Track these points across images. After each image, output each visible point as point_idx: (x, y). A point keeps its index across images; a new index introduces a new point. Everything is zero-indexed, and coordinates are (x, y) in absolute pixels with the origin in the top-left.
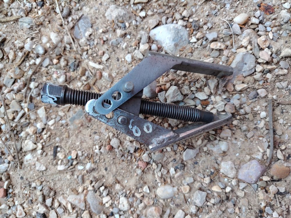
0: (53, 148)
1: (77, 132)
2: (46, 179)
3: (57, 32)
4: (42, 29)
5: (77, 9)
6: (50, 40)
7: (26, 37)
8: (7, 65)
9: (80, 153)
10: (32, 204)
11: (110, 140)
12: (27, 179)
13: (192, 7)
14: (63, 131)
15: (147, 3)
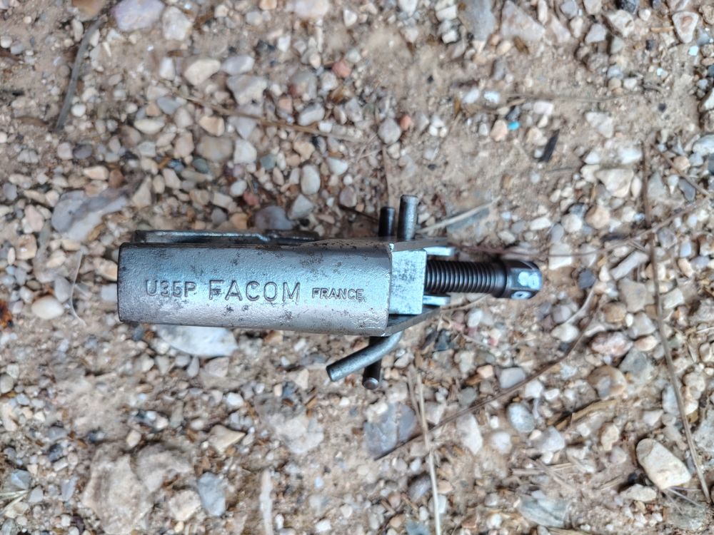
0: (555, 160)
1: (479, 182)
2: (594, 90)
3: (460, 448)
4: (503, 474)
5: (390, 483)
6: (487, 436)
7: (553, 469)
8: (632, 414)
9: (485, 129)
10: (648, 38)
11: (400, 141)
12: (649, 102)
13: (131, 373)
14: (516, 195)
15: (218, 423)
